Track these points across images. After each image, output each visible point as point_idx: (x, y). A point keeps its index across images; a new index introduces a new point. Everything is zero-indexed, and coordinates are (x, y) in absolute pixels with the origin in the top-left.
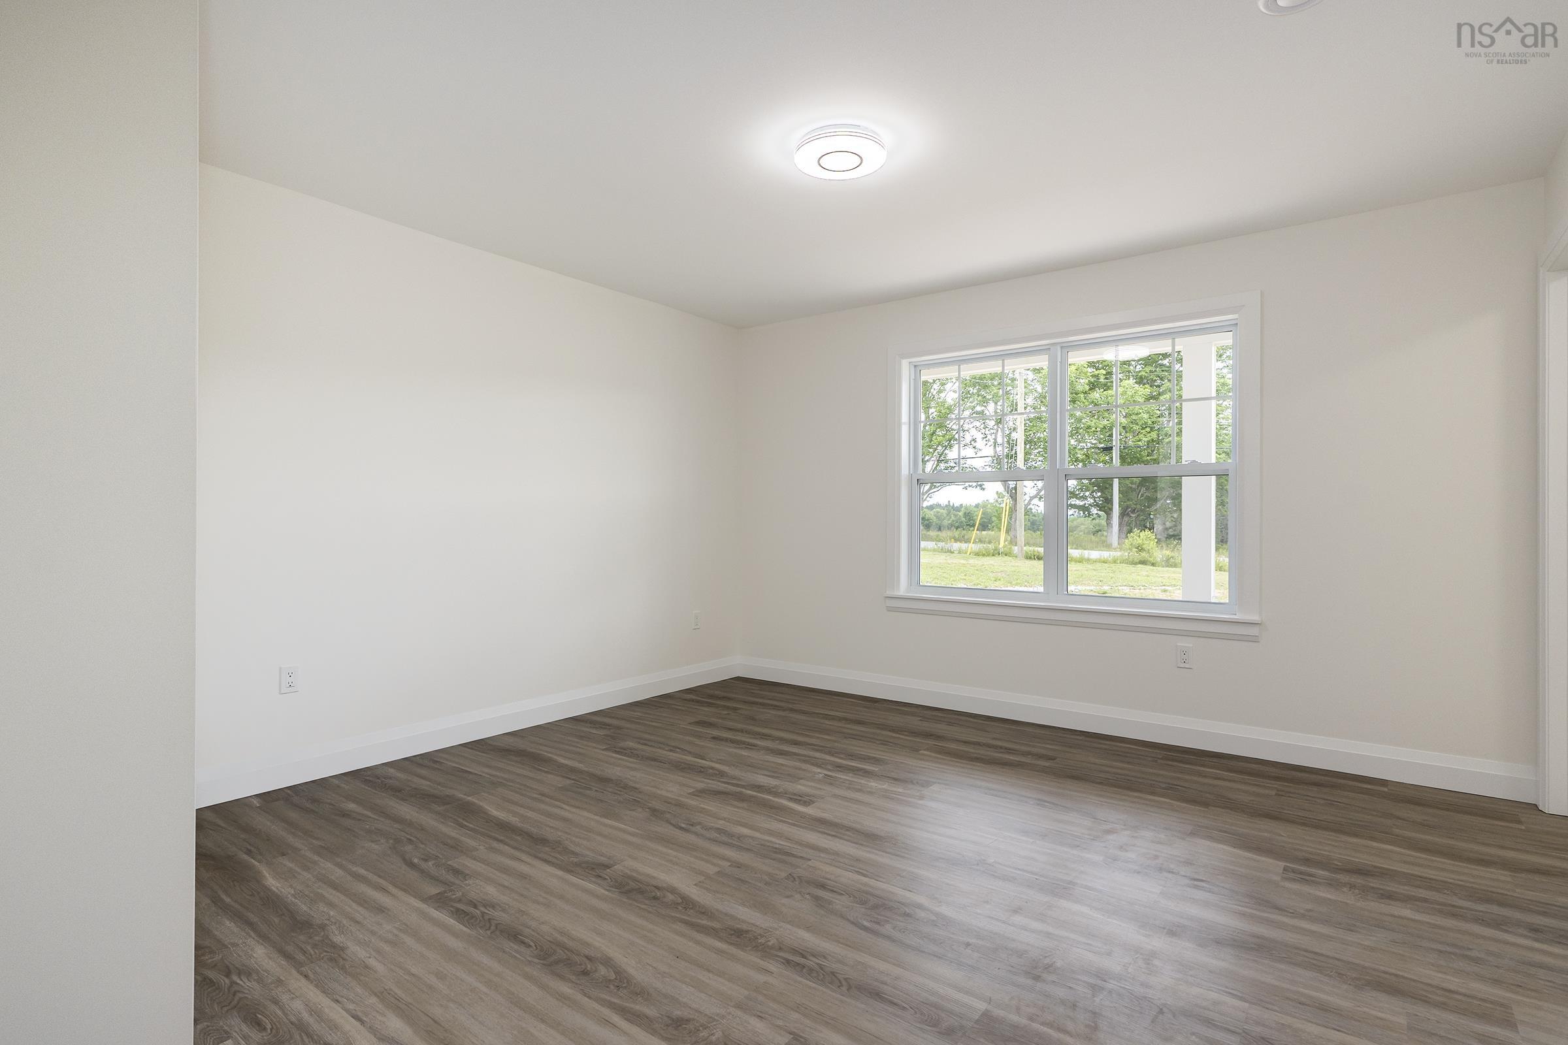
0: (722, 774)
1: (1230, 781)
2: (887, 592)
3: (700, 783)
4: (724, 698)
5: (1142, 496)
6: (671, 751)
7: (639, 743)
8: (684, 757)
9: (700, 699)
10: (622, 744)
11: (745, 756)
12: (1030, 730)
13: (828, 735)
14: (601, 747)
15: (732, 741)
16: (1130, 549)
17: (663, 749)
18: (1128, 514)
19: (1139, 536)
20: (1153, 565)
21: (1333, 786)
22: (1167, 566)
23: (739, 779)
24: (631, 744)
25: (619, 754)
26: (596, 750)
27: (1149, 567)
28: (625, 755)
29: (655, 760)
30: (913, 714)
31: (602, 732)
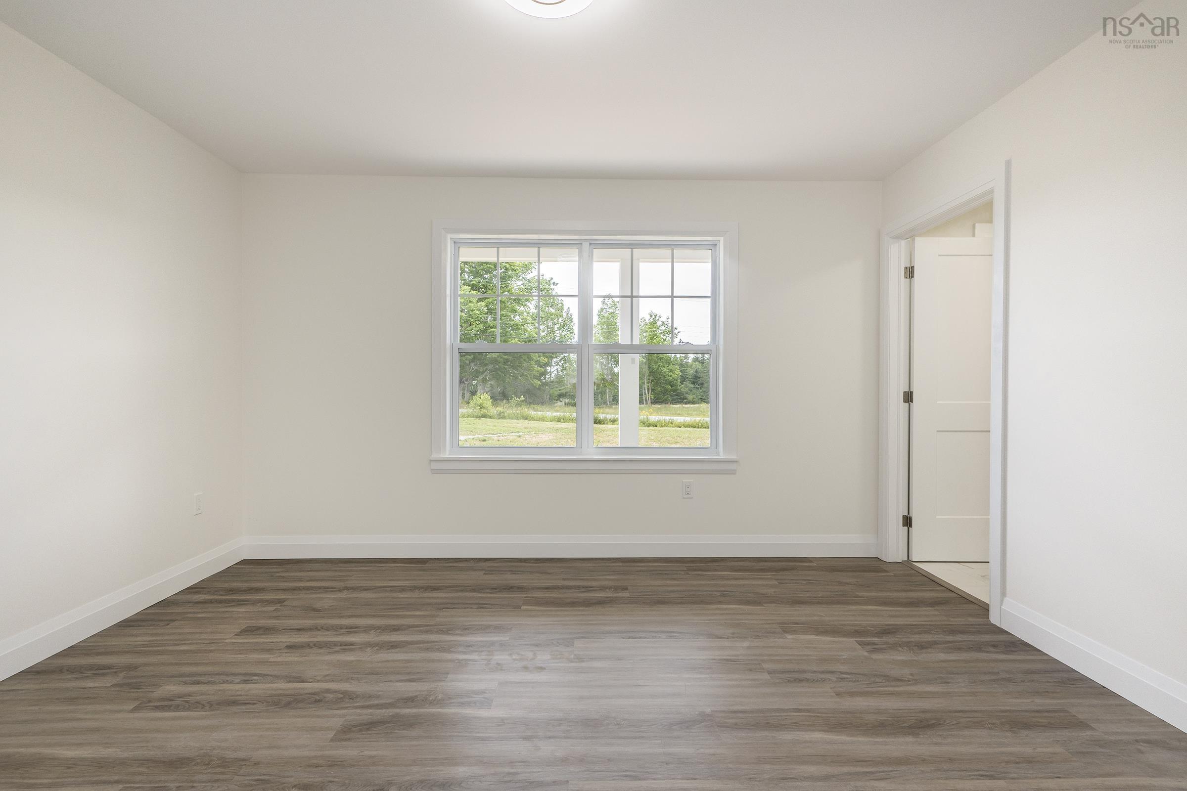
0: (349, 696)
1: (742, 579)
2: (432, 456)
3: (337, 719)
4: (250, 590)
5: (473, 369)
6: (246, 682)
7: (185, 683)
8: (272, 685)
9: (220, 597)
10: (159, 692)
11: (352, 661)
12: (578, 564)
13: (418, 610)
14: (126, 707)
15: (320, 645)
16: (475, 407)
17: (231, 682)
18: (463, 382)
19: (480, 398)
20: (491, 417)
21: (793, 569)
22: (499, 419)
23: (378, 697)
24: (171, 688)
25: (166, 711)
26: (119, 716)
27: (488, 420)
28: (177, 708)
29: (234, 703)
30: (473, 569)
31: (108, 681)
